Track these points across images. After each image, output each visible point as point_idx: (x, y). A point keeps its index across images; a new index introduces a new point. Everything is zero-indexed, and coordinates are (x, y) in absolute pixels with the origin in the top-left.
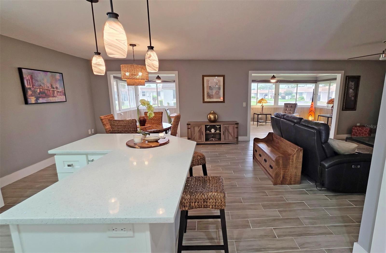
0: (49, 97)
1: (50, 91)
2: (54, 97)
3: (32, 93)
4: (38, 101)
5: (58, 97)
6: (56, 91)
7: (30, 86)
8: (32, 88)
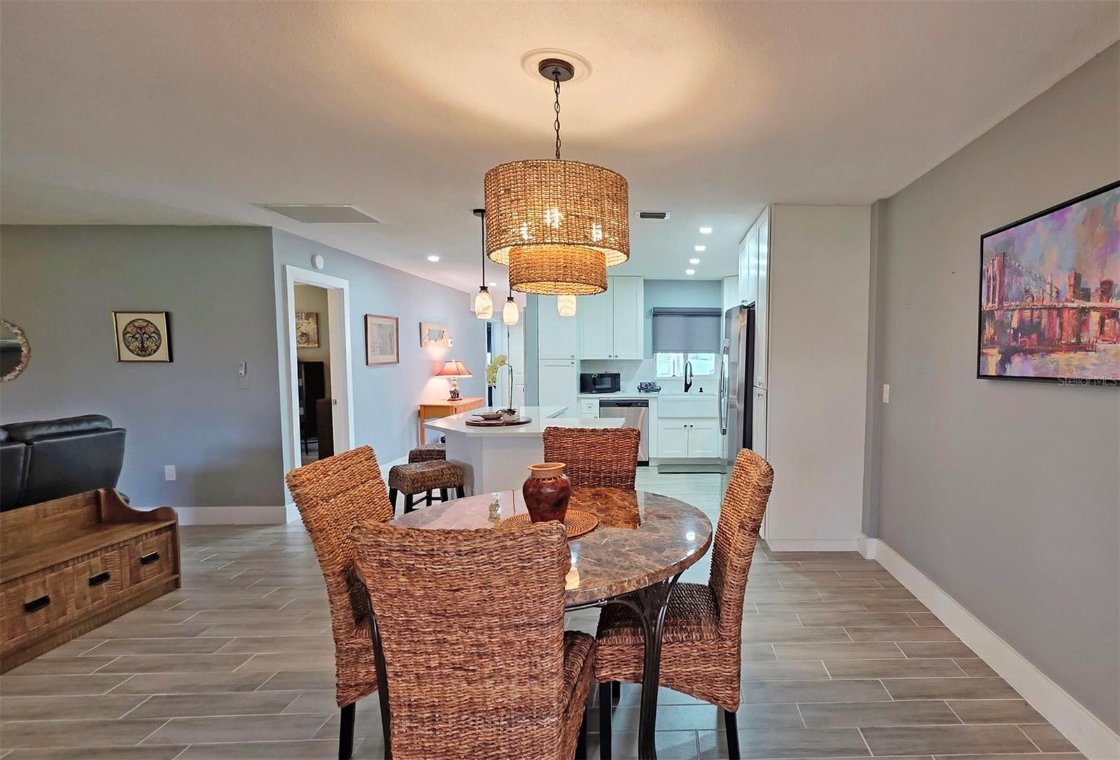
0: (1052, 352)
1: (1066, 314)
2: (1079, 347)
3: (995, 334)
4: (1005, 369)
5: (1101, 346)
6: (1095, 309)
7: (993, 302)
8: (996, 312)
